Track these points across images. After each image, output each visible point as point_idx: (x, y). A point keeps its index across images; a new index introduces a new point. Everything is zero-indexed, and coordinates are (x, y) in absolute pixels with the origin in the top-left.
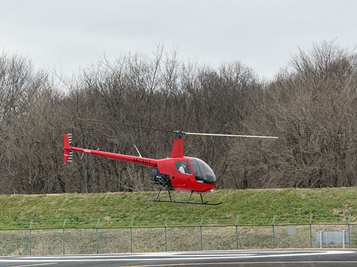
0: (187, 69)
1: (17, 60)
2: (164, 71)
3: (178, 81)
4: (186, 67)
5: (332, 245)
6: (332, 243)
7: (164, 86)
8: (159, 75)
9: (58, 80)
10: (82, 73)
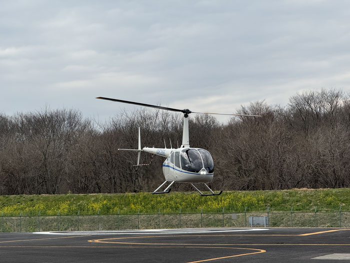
0: (175, 118)
1: (72, 112)
2: (161, 119)
3: (169, 125)
4: (174, 117)
5: (258, 225)
6: (258, 224)
7: (160, 128)
8: (158, 122)
9: (97, 125)
10: (111, 120)
